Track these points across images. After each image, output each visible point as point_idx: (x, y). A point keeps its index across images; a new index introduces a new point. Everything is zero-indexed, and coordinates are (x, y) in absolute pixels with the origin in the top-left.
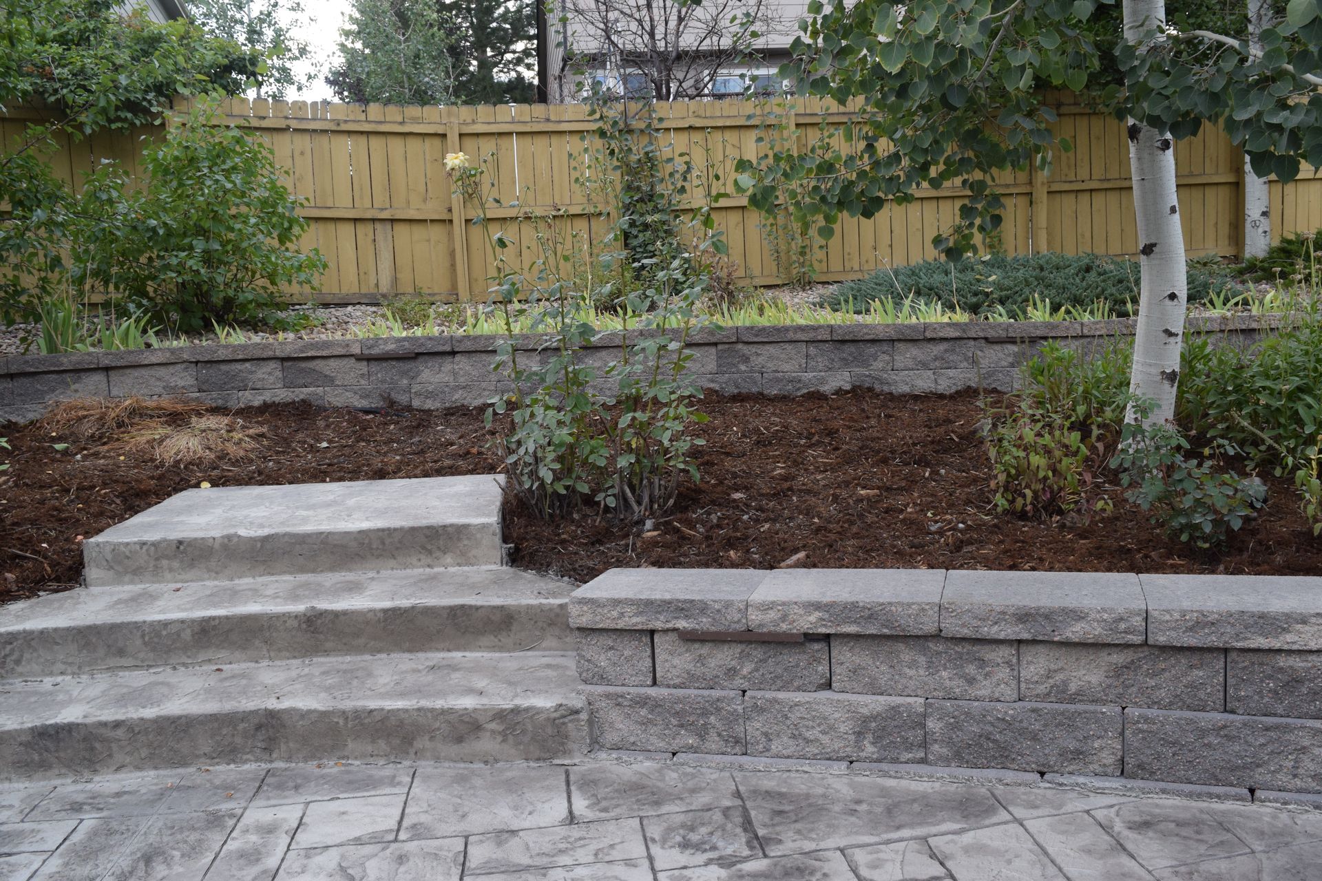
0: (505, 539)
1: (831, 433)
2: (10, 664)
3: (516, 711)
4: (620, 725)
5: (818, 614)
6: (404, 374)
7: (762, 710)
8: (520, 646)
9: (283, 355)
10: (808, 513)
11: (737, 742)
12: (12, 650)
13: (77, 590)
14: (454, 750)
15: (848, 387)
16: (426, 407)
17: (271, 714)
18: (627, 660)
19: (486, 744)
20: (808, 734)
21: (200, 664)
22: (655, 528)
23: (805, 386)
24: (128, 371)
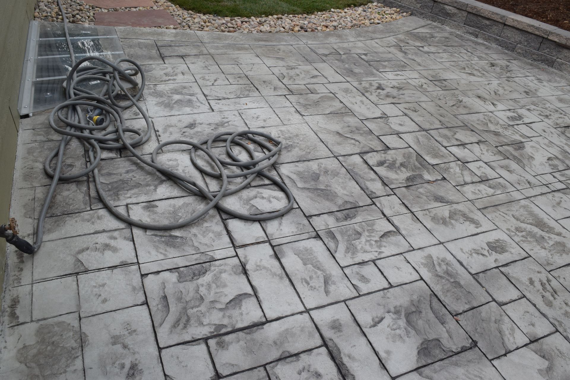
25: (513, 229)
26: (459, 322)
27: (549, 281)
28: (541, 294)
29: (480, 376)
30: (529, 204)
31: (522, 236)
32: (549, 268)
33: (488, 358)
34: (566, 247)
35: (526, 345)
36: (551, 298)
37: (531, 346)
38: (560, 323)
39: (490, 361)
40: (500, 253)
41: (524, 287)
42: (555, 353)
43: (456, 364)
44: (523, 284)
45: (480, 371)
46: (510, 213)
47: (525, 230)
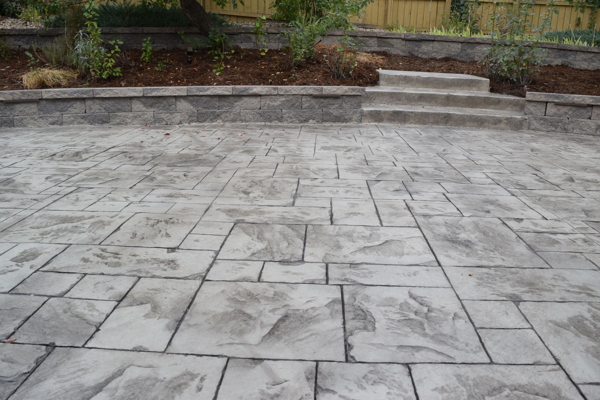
0: (490, 85)
1: (563, 74)
2: (372, 100)
3: (511, 118)
4: (535, 124)
5: (592, 100)
6: (417, 46)
7: (573, 122)
8: (501, 109)
9: (379, 36)
10: (567, 89)
11: (565, 129)
12: (374, 96)
13: (376, 86)
14: (494, 126)
15: (560, 64)
16: (423, 57)
17: (449, 114)
18: (539, 109)
19: (502, 125)
20: (584, 129)
21: (418, 105)
22: (528, 87)
23: (547, 63)
24: (330, 37)
25: (38, 236)
26: (16, 341)
27: (103, 250)
28: (103, 263)
29: (80, 368)
30: (44, 213)
31: (52, 236)
32: (97, 242)
33: (78, 347)
34: (105, 221)
35: (115, 308)
36: (116, 260)
37: (122, 304)
38: (139, 271)
39: (83, 347)
40: (33, 259)
41: (79, 268)
42: (151, 294)
43: (39, 381)
44: (76, 267)
45: (76, 364)
46: (27, 227)
47: (52, 231)
